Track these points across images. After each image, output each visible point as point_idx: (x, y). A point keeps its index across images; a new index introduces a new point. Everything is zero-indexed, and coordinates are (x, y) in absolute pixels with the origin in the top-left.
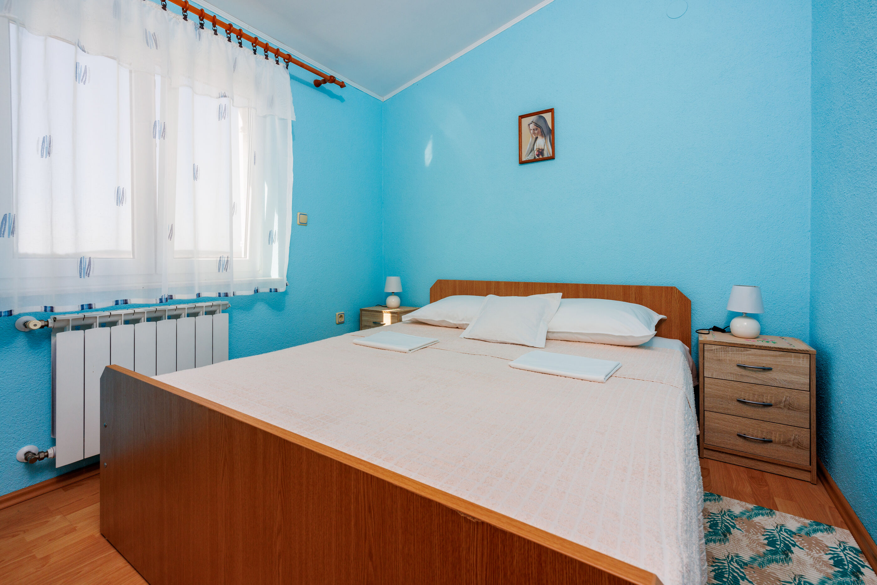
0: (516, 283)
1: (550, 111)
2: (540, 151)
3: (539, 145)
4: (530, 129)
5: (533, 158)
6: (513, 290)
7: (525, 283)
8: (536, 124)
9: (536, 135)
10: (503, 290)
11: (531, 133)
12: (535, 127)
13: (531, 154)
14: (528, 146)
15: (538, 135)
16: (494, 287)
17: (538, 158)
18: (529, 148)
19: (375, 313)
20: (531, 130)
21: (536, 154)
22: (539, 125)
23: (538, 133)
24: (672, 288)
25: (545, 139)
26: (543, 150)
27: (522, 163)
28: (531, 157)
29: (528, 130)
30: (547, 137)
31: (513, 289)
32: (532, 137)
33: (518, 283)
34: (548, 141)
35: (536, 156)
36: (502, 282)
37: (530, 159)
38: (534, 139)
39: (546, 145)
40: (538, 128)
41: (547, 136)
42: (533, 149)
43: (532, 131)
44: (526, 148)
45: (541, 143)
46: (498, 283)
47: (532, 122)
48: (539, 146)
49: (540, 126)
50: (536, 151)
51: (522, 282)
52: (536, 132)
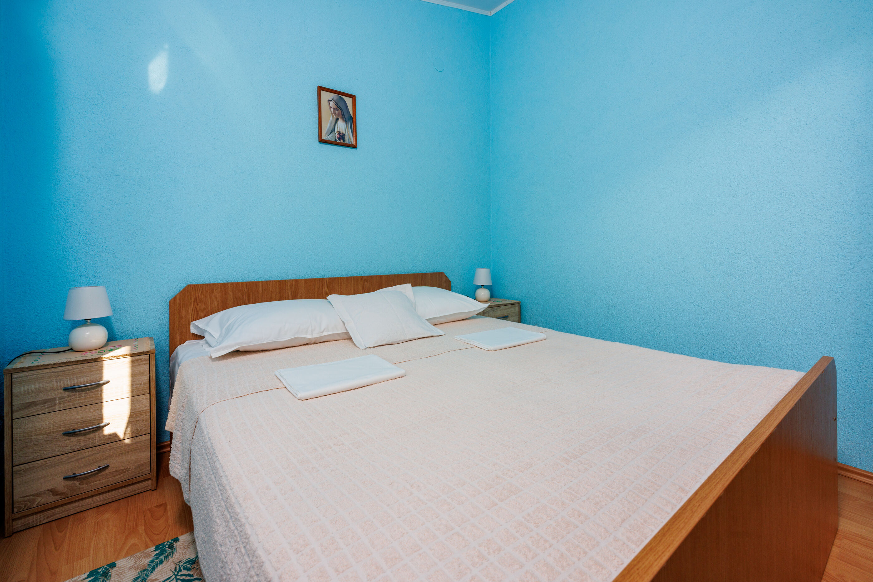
0: (319, 279)
1: (352, 96)
2: (341, 135)
3: (340, 127)
4: (330, 106)
5: (333, 140)
6: (316, 289)
7: (330, 279)
8: (336, 104)
9: (337, 116)
10: (304, 290)
11: (331, 112)
12: (335, 107)
13: (331, 135)
14: (329, 125)
15: (338, 117)
16: (291, 287)
17: (339, 141)
18: (330, 127)
19: (70, 367)
20: (331, 108)
21: (337, 137)
22: (339, 106)
23: (339, 115)
24: (442, 273)
25: (346, 124)
26: (344, 135)
27: (322, 141)
28: (331, 138)
29: (328, 107)
30: (348, 124)
31: (316, 287)
32: (333, 117)
33: (323, 279)
34: (349, 128)
35: (337, 138)
36: (301, 280)
37: (330, 140)
38: (334, 120)
39: (347, 131)
40: (338, 109)
41: (348, 121)
42: (333, 129)
43: (332, 110)
44: (326, 127)
45: (341, 126)
46: (296, 282)
47: (332, 99)
48: (340, 130)
49: (340, 108)
50: (337, 134)
51: (327, 278)
52: (337, 112)
